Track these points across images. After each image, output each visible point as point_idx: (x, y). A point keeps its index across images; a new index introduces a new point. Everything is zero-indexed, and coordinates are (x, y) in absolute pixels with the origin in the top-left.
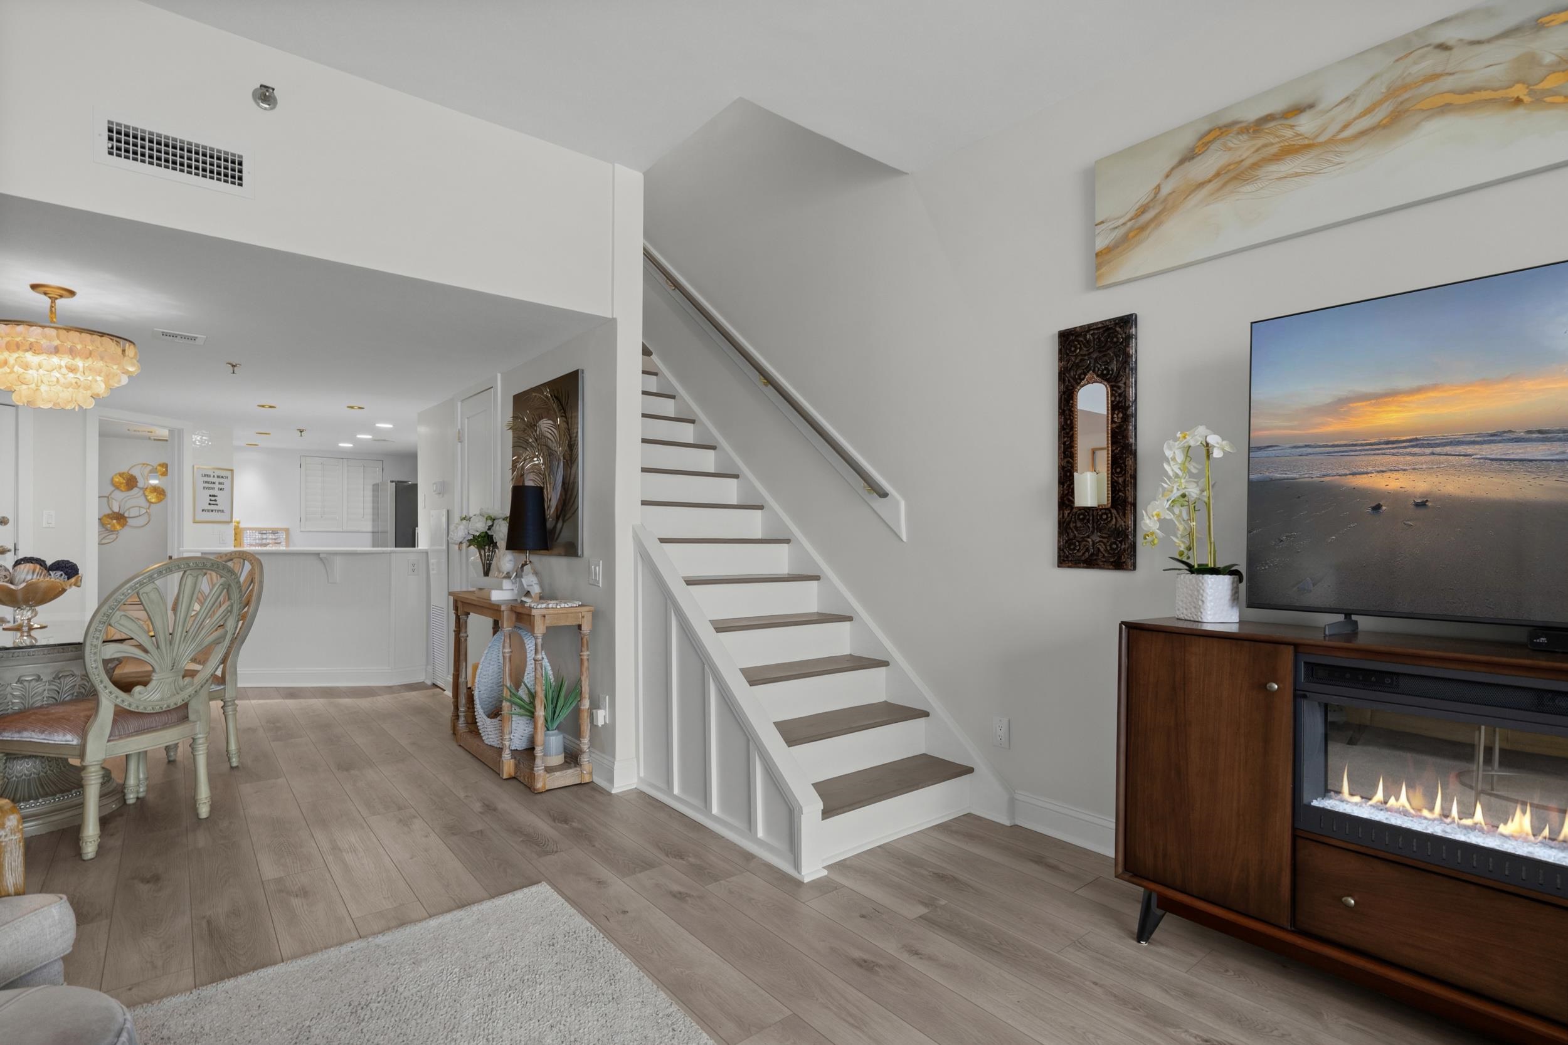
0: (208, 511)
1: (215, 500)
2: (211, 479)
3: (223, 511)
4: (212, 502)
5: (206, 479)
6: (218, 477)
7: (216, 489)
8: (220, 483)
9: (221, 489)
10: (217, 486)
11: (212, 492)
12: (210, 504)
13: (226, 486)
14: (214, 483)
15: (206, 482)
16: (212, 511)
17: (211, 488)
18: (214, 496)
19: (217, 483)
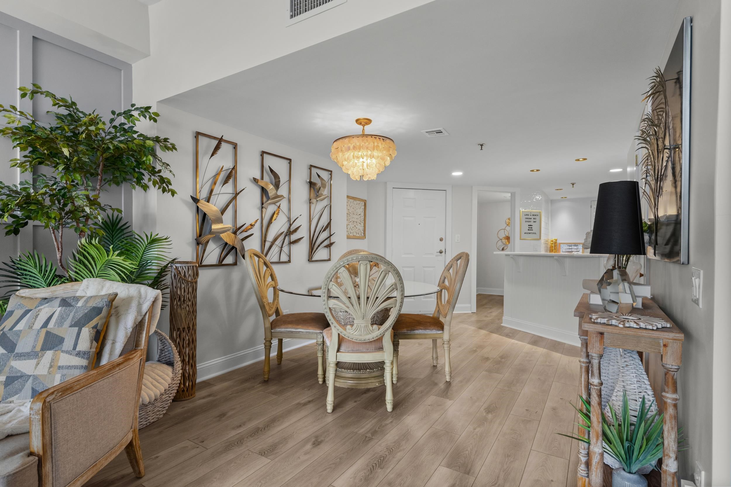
0: (528, 233)
1: (532, 228)
2: (529, 217)
3: (535, 233)
4: (529, 229)
5: (527, 217)
6: (533, 215)
7: (532, 222)
8: (534, 219)
9: (535, 222)
10: (532, 220)
11: (530, 224)
12: (528, 230)
13: (537, 220)
14: (531, 219)
15: (527, 218)
16: (530, 233)
17: (530, 221)
18: (531, 225)
19: (532, 219)
